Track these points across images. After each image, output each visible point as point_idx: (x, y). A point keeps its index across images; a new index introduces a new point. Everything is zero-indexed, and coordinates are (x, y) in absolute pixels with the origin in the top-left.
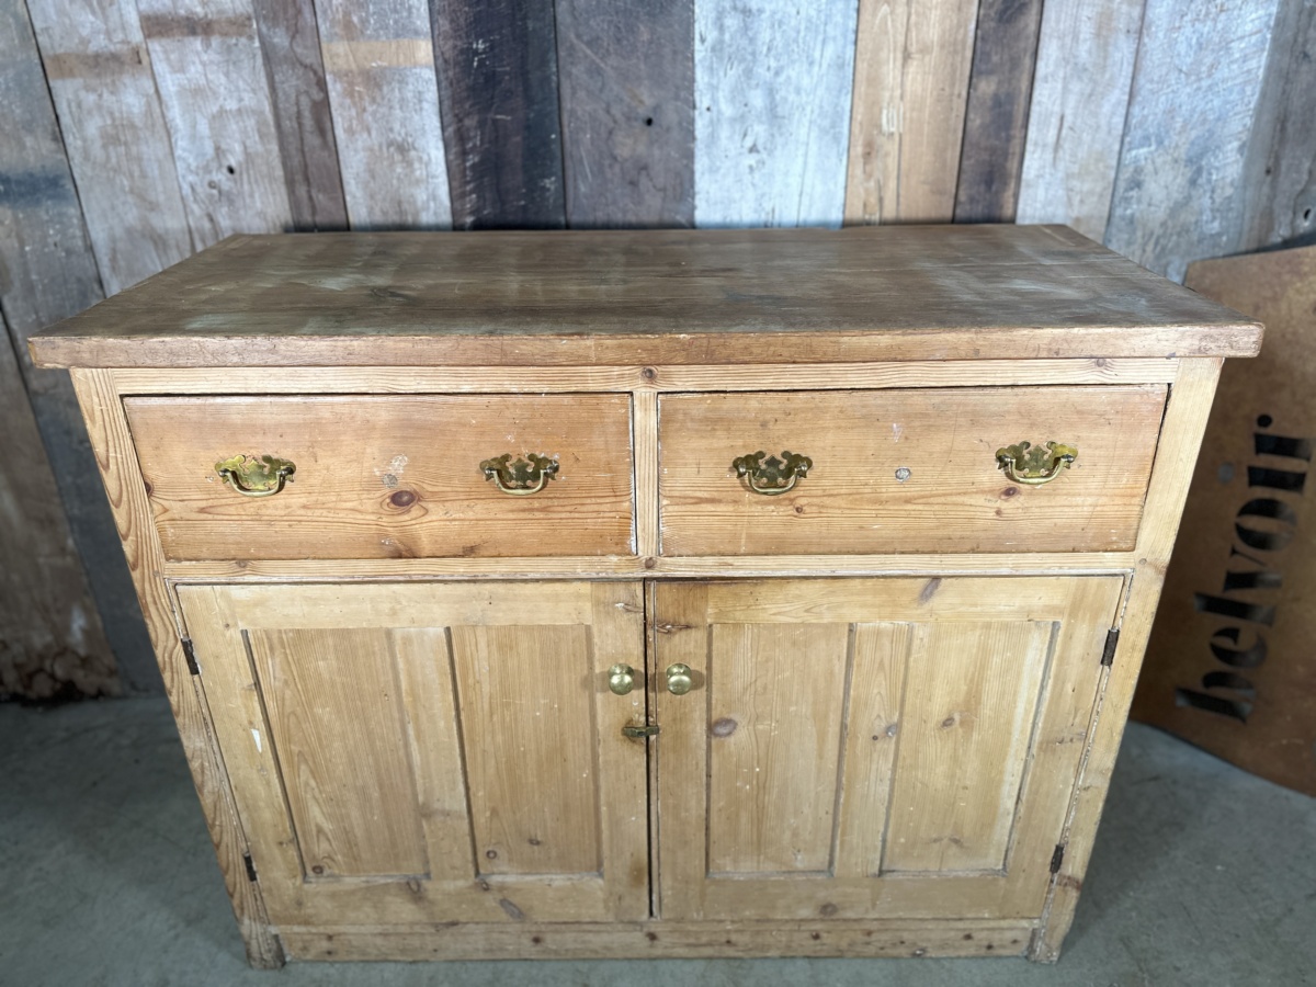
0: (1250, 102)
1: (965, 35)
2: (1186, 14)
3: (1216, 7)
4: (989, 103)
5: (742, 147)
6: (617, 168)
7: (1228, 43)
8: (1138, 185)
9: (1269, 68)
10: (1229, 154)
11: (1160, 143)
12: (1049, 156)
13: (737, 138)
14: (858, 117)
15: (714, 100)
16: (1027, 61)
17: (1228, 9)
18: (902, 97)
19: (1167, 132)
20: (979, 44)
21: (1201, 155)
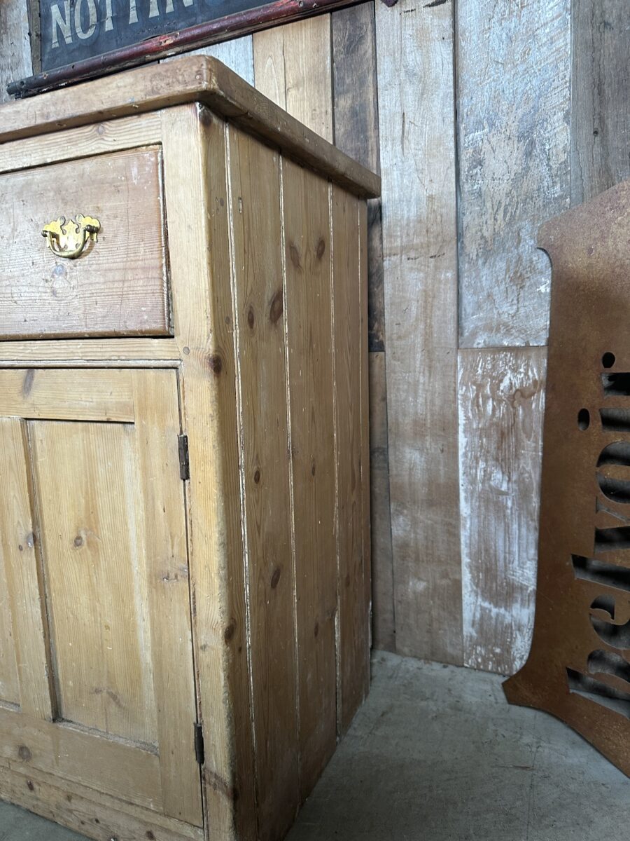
0: (565, 77)
1: (325, 68)
2: (493, 17)
3: (518, 5)
4: (349, 114)
7: (533, 33)
8: (480, 163)
9: (575, 43)
10: (557, 124)
11: (492, 125)
12: (399, 148)
16: (370, 78)
17: (528, 5)
19: (496, 115)
20: (336, 73)
21: (531, 130)
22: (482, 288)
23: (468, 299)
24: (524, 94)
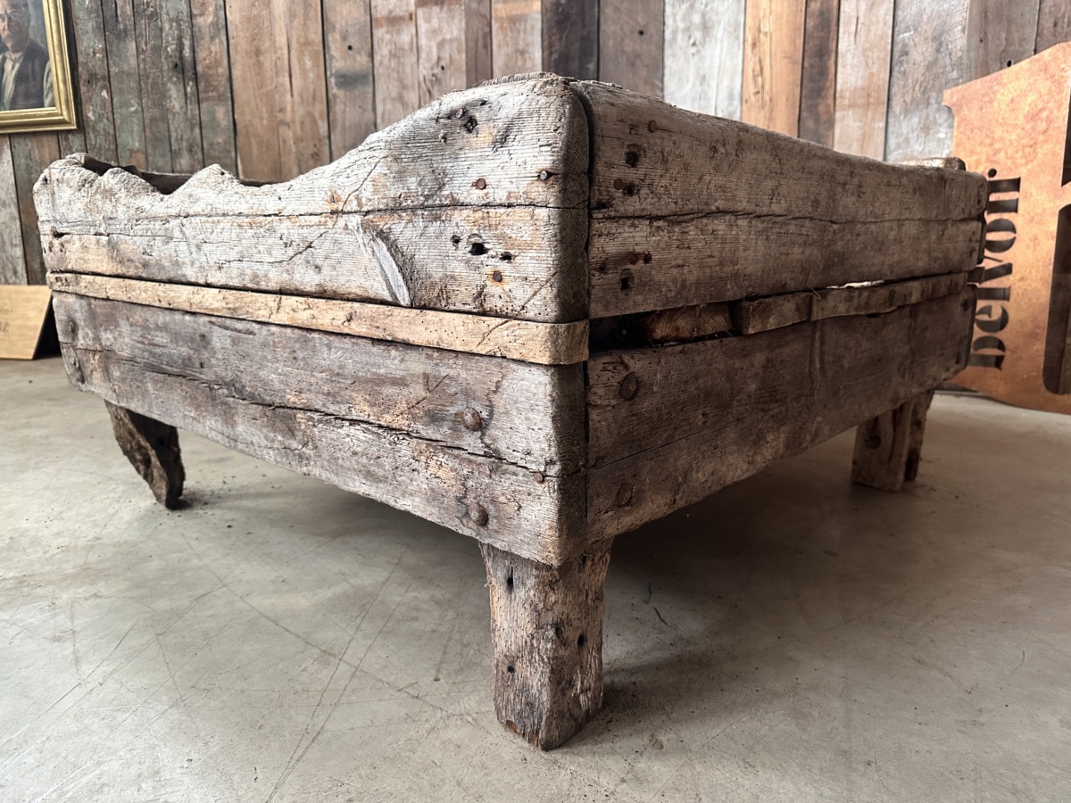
0: (965, 4)
4: (818, 14)
5: (688, 43)
6: (625, 58)
8: (906, 54)
10: (957, 33)
11: (916, 30)
12: (852, 40)
13: (686, 39)
14: (748, 24)
15: (675, 20)
18: (770, 13)
19: (919, 23)
21: (941, 35)
22: (902, 134)
23: (892, 142)
24: (938, 12)
